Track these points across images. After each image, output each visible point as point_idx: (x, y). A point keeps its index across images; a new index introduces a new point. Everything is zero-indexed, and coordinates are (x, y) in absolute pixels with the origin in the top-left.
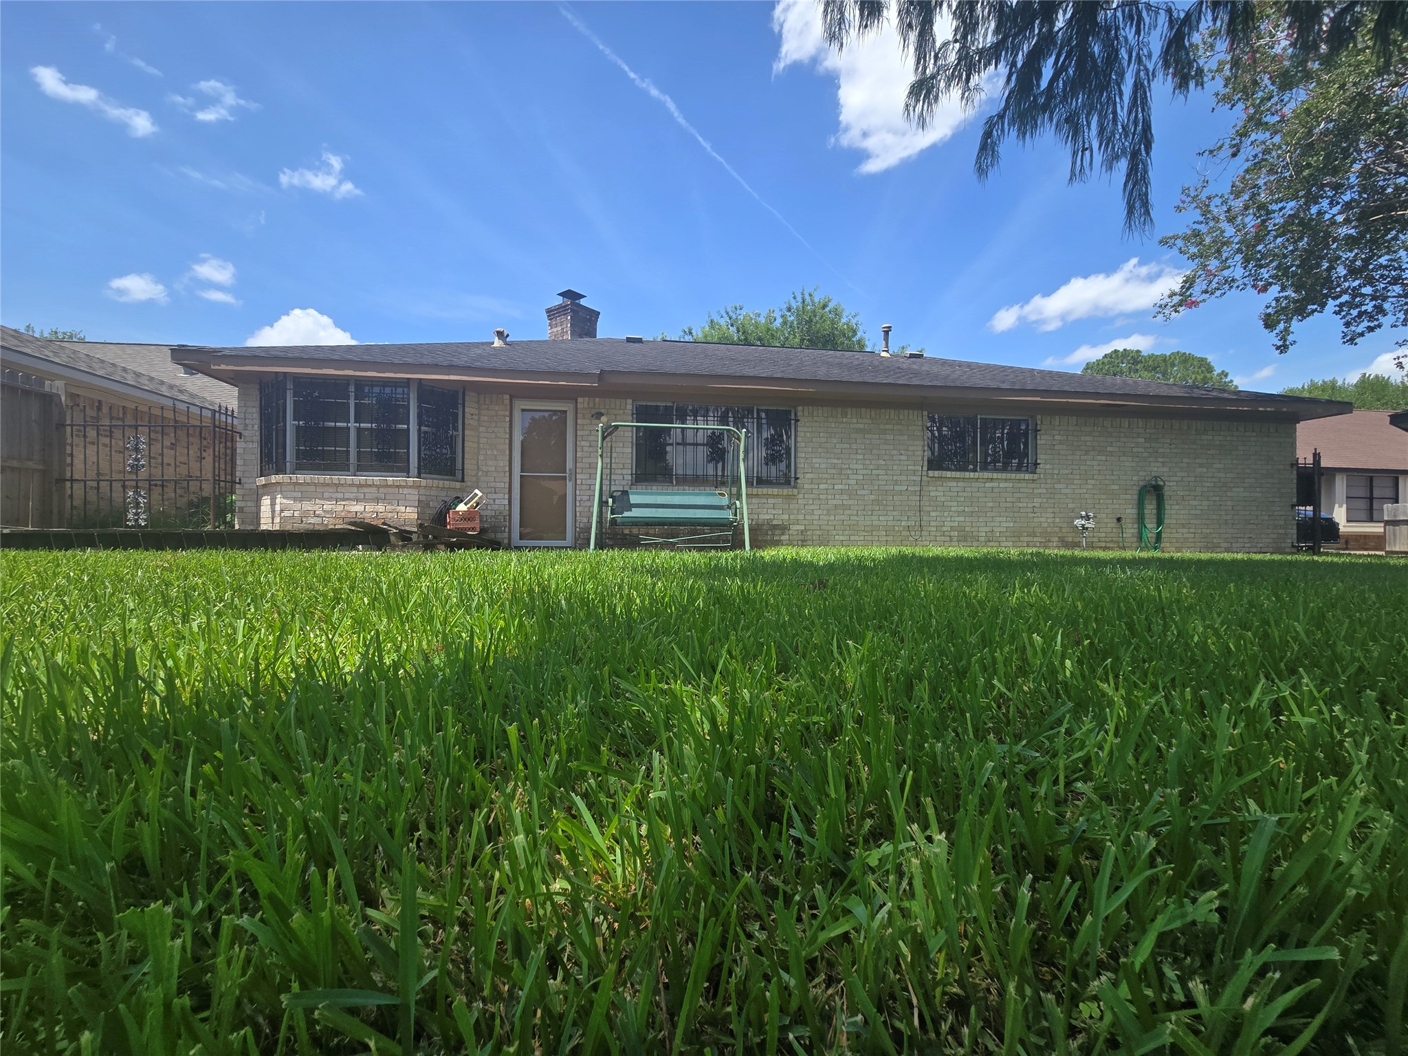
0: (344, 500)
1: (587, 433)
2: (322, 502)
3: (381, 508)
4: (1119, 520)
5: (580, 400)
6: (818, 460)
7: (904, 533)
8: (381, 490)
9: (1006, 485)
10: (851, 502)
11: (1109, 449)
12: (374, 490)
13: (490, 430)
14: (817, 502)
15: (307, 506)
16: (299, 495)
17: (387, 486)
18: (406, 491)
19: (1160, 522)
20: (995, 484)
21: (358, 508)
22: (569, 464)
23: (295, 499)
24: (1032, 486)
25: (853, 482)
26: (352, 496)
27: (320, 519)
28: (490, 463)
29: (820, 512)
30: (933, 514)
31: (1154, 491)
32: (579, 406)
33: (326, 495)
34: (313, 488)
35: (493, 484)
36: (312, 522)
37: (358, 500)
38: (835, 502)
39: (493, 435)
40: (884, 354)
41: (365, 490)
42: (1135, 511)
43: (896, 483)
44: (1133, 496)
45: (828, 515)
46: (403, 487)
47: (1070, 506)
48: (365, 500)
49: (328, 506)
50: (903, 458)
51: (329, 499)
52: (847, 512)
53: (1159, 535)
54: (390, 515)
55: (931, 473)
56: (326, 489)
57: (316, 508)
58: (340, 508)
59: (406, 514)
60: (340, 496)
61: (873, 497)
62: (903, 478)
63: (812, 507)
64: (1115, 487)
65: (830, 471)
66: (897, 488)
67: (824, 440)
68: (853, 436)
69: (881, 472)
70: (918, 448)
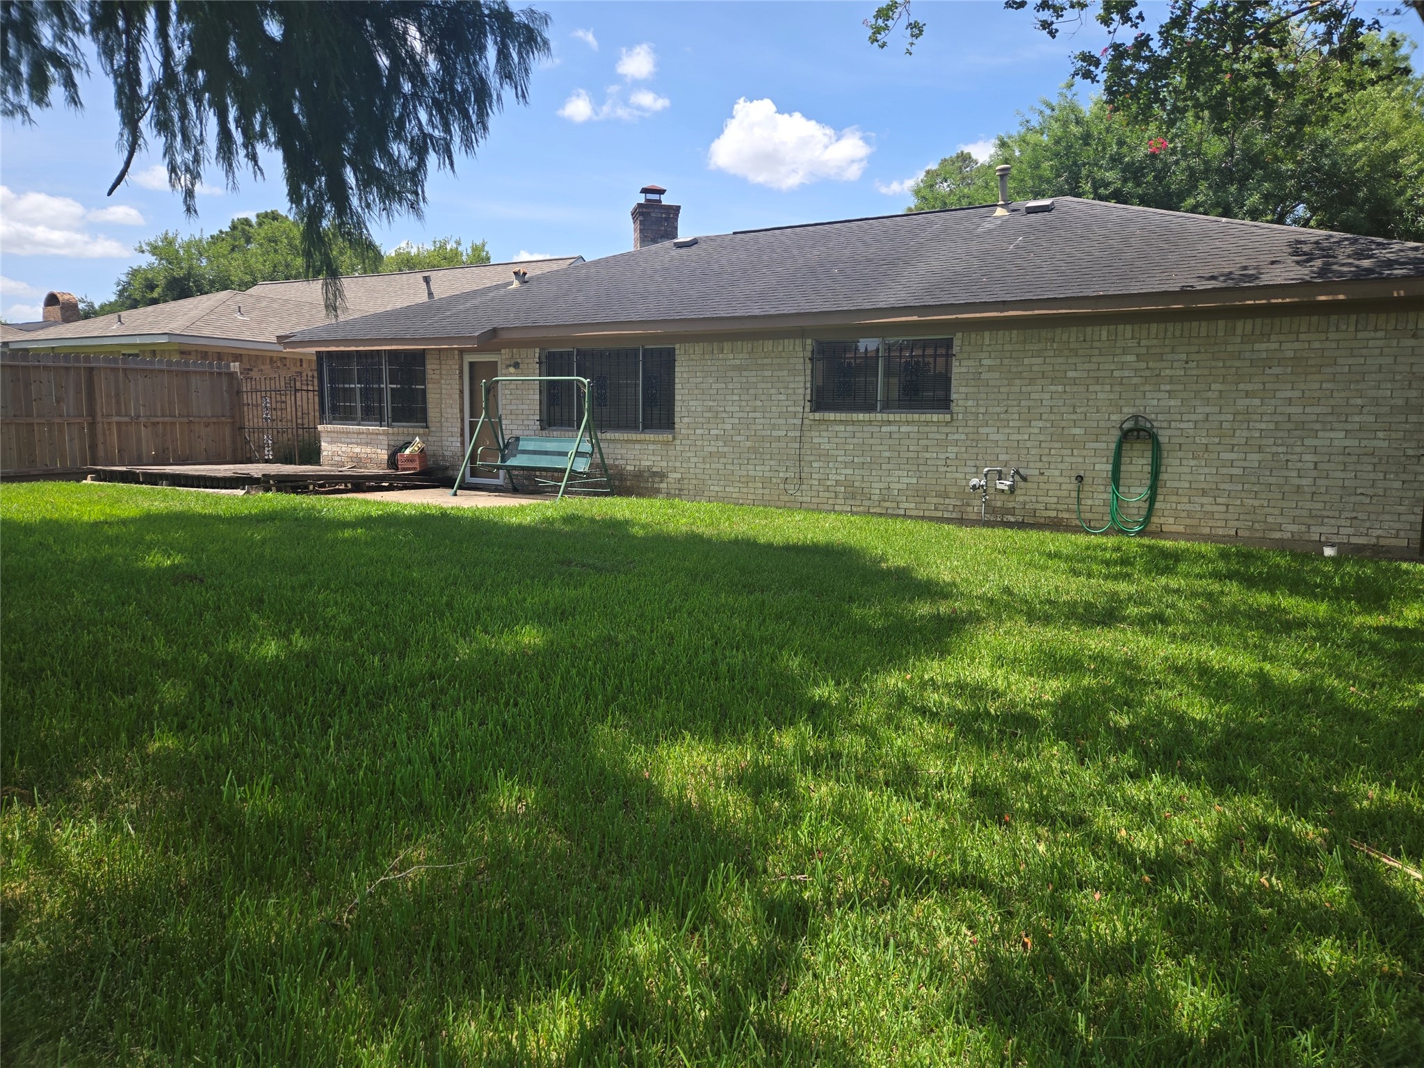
0: (351, 443)
2: (340, 445)
3: (369, 451)
4: (1080, 479)
5: (503, 352)
6: (695, 403)
7: (782, 486)
8: (369, 436)
9: (909, 429)
10: (726, 449)
11: (1071, 374)
12: (365, 436)
14: (693, 448)
15: (333, 448)
16: (329, 439)
18: (383, 437)
20: (894, 428)
21: (357, 450)
22: (500, 411)
23: (327, 442)
24: (946, 429)
25: (729, 427)
26: (354, 440)
27: (340, 459)
29: (695, 460)
30: (815, 465)
32: (503, 357)
33: (342, 439)
34: (335, 434)
37: (358, 444)
38: (710, 449)
41: (361, 436)
42: (1107, 467)
43: (774, 427)
45: (704, 462)
46: (381, 434)
48: (361, 444)
49: (344, 448)
50: (783, 397)
51: (344, 443)
52: (722, 460)
54: (374, 456)
55: (815, 415)
56: (342, 434)
58: (349, 450)
60: (349, 440)
61: (748, 444)
62: (782, 421)
63: (689, 454)
64: (1077, 431)
65: (706, 415)
66: (775, 433)
67: (700, 380)
68: (730, 374)
69: (758, 415)
70: (799, 385)
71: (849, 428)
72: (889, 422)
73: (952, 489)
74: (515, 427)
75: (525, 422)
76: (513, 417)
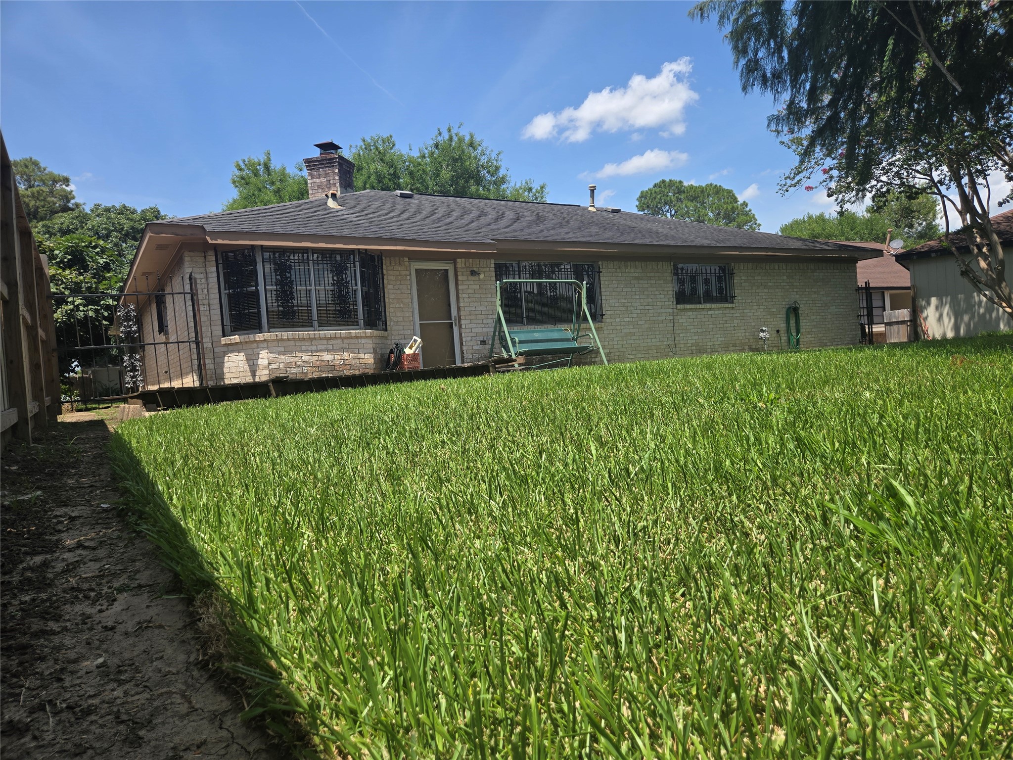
0: (318, 351)
1: (466, 287)
2: (300, 354)
3: (346, 356)
4: (778, 331)
5: (459, 261)
6: (614, 301)
7: (667, 350)
8: (345, 341)
9: (717, 312)
10: (634, 330)
11: (770, 284)
12: (339, 341)
13: (396, 287)
14: (615, 331)
15: (289, 358)
16: (282, 349)
17: (351, 338)
18: (363, 341)
19: (798, 332)
20: (712, 312)
21: (328, 357)
22: (454, 313)
23: (279, 353)
24: (732, 312)
25: (635, 315)
26: (323, 347)
27: (300, 369)
28: (399, 314)
29: (617, 339)
30: (681, 335)
31: (793, 311)
32: (459, 265)
33: (303, 348)
34: (292, 343)
35: (402, 332)
36: (294, 372)
37: (328, 351)
38: (626, 331)
39: (399, 292)
40: (591, 209)
41: (333, 342)
42: (785, 325)
43: (659, 315)
44: (782, 315)
45: (622, 340)
46: (361, 337)
47: (753, 324)
48: (333, 350)
49: (306, 357)
50: (662, 296)
51: (306, 351)
52: (633, 338)
53: (798, 340)
54: (354, 361)
55: (679, 306)
56: (303, 343)
57: (296, 359)
58: (315, 358)
59: (366, 360)
60: (314, 348)
61: (647, 326)
62: (663, 311)
63: (612, 336)
64: (774, 310)
65: (621, 308)
66: (660, 318)
67: (615, 286)
68: (633, 282)
69: (650, 307)
70: (669, 289)
71: (695, 313)
72: (711, 309)
73: (738, 342)
74: (475, 326)
75: (485, 321)
76: (473, 317)
